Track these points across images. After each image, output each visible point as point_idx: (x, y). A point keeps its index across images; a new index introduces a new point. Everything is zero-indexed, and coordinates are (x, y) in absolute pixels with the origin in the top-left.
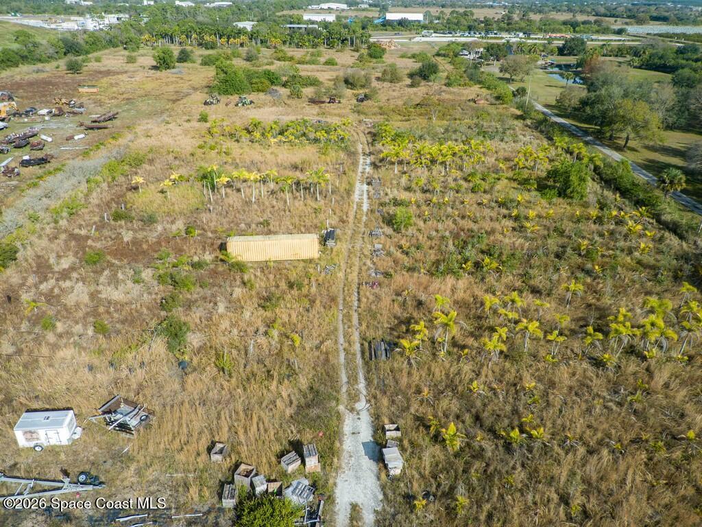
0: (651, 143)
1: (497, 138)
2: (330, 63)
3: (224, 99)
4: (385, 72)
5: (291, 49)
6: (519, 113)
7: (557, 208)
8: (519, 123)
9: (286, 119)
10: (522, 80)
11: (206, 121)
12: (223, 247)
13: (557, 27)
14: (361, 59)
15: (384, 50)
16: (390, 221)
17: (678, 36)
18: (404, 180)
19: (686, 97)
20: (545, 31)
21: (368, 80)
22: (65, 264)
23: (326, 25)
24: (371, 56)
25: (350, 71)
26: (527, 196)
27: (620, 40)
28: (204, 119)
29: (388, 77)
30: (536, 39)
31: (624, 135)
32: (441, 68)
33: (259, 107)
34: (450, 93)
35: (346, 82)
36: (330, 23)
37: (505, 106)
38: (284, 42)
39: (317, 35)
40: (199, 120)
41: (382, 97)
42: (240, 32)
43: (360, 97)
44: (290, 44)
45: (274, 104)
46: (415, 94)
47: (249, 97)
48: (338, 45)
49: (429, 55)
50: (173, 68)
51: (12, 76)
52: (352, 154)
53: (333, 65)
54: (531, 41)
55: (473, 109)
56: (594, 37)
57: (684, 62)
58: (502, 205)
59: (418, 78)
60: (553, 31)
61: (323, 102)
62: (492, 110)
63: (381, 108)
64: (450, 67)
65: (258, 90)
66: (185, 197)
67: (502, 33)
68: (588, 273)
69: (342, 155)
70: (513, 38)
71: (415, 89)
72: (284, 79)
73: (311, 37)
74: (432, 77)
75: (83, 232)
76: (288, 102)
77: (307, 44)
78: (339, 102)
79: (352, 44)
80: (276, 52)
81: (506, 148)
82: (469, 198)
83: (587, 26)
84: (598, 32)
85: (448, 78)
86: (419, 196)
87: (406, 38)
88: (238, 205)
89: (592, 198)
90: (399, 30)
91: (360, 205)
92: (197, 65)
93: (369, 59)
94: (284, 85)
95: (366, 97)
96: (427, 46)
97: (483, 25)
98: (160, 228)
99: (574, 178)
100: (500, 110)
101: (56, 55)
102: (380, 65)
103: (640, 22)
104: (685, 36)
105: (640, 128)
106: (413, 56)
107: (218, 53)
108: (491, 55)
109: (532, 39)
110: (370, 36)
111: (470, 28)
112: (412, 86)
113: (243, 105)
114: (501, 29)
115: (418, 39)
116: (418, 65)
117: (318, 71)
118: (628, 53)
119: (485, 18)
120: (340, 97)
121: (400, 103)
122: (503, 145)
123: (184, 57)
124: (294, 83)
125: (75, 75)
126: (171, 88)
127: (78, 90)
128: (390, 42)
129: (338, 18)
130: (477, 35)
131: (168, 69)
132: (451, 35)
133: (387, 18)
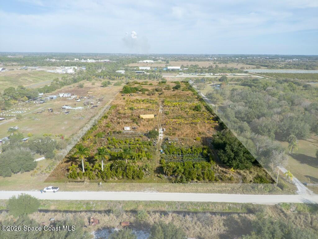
0: (221, 103)
1: (190, 102)
3: (126, 94)
4: (166, 87)
6: (197, 97)
7: (195, 112)
9: (143, 99)
10: (203, 89)
12: (139, 117)
13: (225, 71)
14: (159, 83)
15: (166, 81)
16: (165, 114)
17: (264, 74)
18: (169, 109)
20: (221, 72)
21: (162, 90)
22: (116, 118)
23: (147, 71)
24: (162, 82)
25: (157, 87)
26: (191, 111)
27: (244, 76)
28: (124, 99)
29: (167, 89)
30: (216, 75)
31: (215, 101)
32: (182, 86)
33: (136, 96)
34: (183, 93)
35: (156, 90)
36: (149, 70)
38: (136, 78)
39: (146, 75)
40: (123, 99)
41: (165, 94)
42: (122, 75)
45: (138, 95)
46: (174, 93)
47: (133, 94)
48: (152, 78)
49: (180, 82)
50: (107, 86)
51: (65, 89)
52: (159, 105)
53: (152, 85)
54: (214, 76)
55: (187, 96)
56: (237, 74)
58: (185, 112)
59: (175, 89)
60: (224, 73)
61: (151, 95)
62: (191, 97)
63: (165, 96)
64: (185, 86)
65: (134, 92)
66: (128, 112)
68: (195, 119)
69: (156, 105)
70: (207, 75)
71: (174, 92)
72: (140, 89)
73: (144, 76)
74: (179, 89)
75: (115, 115)
76: (142, 95)
77: (143, 78)
79: (157, 78)
82: (181, 111)
83: (236, 70)
84: (239, 72)
85: (183, 89)
86: (171, 111)
87: (174, 76)
88: (138, 112)
89: (202, 111)
90: (171, 72)
91: (160, 112)
92: (112, 85)
94: (140, 91)
95: (161, 94)
96: (180, 79)
97: (200, 70)
98: (127, 115)
100: (194, 97)
101: (71, 83)
102: (165, 85)
103: (257, 68)
104: (267, 74)
105: (218, 99)
106: (175, 82)
110: (162, 76)
111: (196, 72)
112: (173, 91)
113: (131, 96)
114: (206, 72)
115: (178, 76)
116: (175, 85)
117: (148, 87)
119: (203, 67)
120: (155, 94)
121: (170, 95)
123: (109, 83)
124: (143, 91)
125: (82, 89)
126: (110, 92)
127: (87, 92)
128: (168, 77)
129: (151, 68)
130: (197, 74)
131: (106, 87)
132: (189, 74)
133: (168, 68)
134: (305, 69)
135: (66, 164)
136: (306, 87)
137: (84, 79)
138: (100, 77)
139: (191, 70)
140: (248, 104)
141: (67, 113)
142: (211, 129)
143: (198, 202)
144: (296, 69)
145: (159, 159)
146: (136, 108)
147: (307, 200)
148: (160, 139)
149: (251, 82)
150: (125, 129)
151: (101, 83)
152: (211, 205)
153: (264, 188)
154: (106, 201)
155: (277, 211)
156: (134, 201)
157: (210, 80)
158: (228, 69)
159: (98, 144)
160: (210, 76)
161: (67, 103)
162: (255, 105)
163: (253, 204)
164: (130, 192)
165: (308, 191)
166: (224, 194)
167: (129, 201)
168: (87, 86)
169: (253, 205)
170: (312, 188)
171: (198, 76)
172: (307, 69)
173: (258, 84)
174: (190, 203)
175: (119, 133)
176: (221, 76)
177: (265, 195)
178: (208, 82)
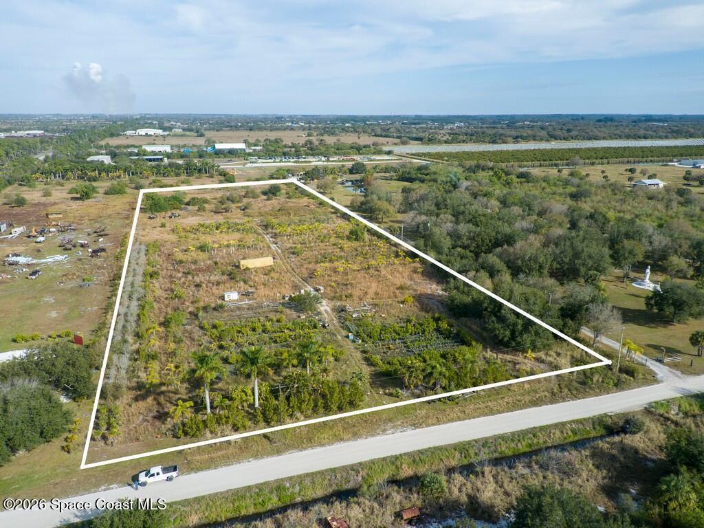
0: (392, 219)
1: (326, 222)
3: (157, 214)
6: (333, 210)
7: (356, 244)
8: (334, 216)
10: (331, 192)
11: (165, 227)
12: (238, 267)
13: (347, 151)
16: (293, 253)
17: (424, 155)
18: (291, 241)
19: (407, 198)
20: (340, 155)
21: (240, 198)
22: (180, 275)
26: (343, 242)
27: (389, 160)
28: (164, 225)
29: (250, 195)
30: (333, 161)
31: (380, 216)
34: (292, 202)
35: (228, 200)
36: (172, 154)
38: (153, 173)
40: (161, 227)
41: (255, 207)
43: (241, 208)
45: (193, 216)
46: (273, 204)
47: (177, 212)
50: (92, 197)
52: (259, 234)
54: (330, 163)
55: (309, 210)
56: (374, 157)
57: (420, 175)
58: (334, 245)
59: (269, 195)
60: (345, 154)
61: (222, 212)
62: (319, 210)
67: (309, 157)
69: (255, 235)
70: (316, 162)
71: (270, 201)
72: (186, 200)
73: (174, 168)
74: (278, 194)
75: (172, 268)
76: (200, 214)
78: (232, 212)
81: (331, 226)
83: (367, 149)
84: (374, 153)
85: (287, 193)
87: (240, 164)
89: (367, 239)
91: (277, 251)
92: (103, 195)
94: (188, 204)
95: (246, 208)
96: (259, 171)
97: (293, 149)
98: (202, 264)
99: (359, 233)
100: (324, 210)
103: (404, 143)
104: (429, 155)
105: (386, 212)
109: (331, 161)
111: (285, 154)
112: (268, 199)
113: (175, 217)
114: (307, 154)
115: (249, 165)
119: (292, 143)
120: (229, 209)
121: (267, 209)
122: (329, 225)
125: (22, 208)
126: (109, 211)
127: (47, 217)
128: (233, 169)
129: (172, 147)
130: (292, 160)
131: (89, 198)
132: (272, 161)
133: (217, 147)
134: (489, 143)
135: (141, 404)
136: (524, 176)
137: (10, 183)
138: (55, 177)
139: (274, 151)
140: (461, 217)
141: (34, 273)
142: (415, 275)
143: (513, 434)
144: (474, 142)
145: (359, 355)
146: (216, 246)
147: (682, 389)
148: (326, 311)
149: (414, 172)
150: (226, 299)
151: (67, 191)
152: (539, 434)
153: (603, 382)
154: (322, 473)
155: (658, 420)
156: (384, 459)
157: (332, 171)
158: (352, 148)
159: (188, 342)
160: (321, 163)
161: (12, 249)
162: (482, 218)
163: (610, 414)
164: (356, 442)
165: (674, 373)
166: (544, 407)
167: (373, 462)
168: (33, 200)
169: (610, 417)
170: (675, 366)
171: (295, 164)
172: (494, 142)
173: (433, 177)
174: (499, 438)
175: (220, 310)
176: (353, 163)
177: (613, 393)
178: (331, 176)
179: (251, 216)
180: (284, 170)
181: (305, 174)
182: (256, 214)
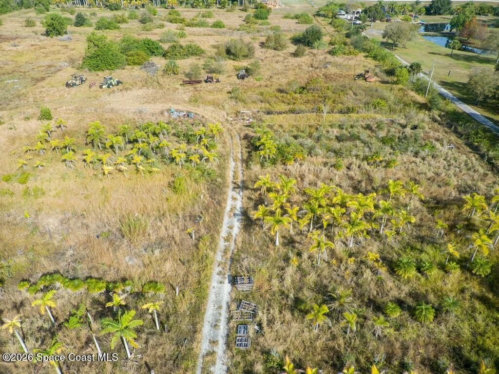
2: (218, 25)
3: (91, 77)
4: (268, 38)
5: (187, 9)
11: (48, 119)
14: (247, 20)
15: (269, 11)
21: (251, 48)
24: (257, 17)
25: (236, 37)
28: (45, 116)
29: (272, 44)
32: (323, 30)
33: (127, 89)
35: (228, 52)
37: (400, 86)
38: (181, 3)
40: (40, 119)
41: (264, 72)
43: (241, 73)
44: (187, 4)
46: (300, 66)
48: (229, 5)
49: (310, 15)
50: (63, 34)
52: (217, 191)
53: (221, 27)
59: (302, 46)
61: (199, 82)
62: (387, 92)
64: (331, 29)
65: (135, 63)
71: (298, 59)
72: (167, 47)
74: (316, 44)
76: (161, 80)
77: (201, 4)
78: (218, 81)
79: (241, 4)
80: (170, 14)
85: (331, 44)
93: (255, 20)
94: (164, 56)
95: (248, 72)
96: (307, 5)
100: (397, 94)
102: (264, 27)
106: (296, 17)
107: (114, 15)
108: (369, 17)
112: (295, 55)
113: (109, 87)
116: (301, 28)
117: (205, 35)
118: (489, 12)
120: (219, 72)
122: (421, 165)
123: (80, 21)
157: (402, 9)
178: (401, 17)
179: (243, 101)
180: (335, 5)
181: (365, 11)
182: (254, 97)
